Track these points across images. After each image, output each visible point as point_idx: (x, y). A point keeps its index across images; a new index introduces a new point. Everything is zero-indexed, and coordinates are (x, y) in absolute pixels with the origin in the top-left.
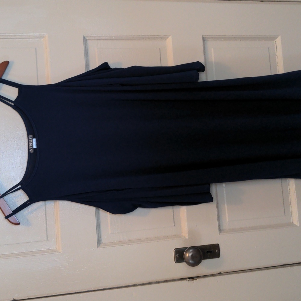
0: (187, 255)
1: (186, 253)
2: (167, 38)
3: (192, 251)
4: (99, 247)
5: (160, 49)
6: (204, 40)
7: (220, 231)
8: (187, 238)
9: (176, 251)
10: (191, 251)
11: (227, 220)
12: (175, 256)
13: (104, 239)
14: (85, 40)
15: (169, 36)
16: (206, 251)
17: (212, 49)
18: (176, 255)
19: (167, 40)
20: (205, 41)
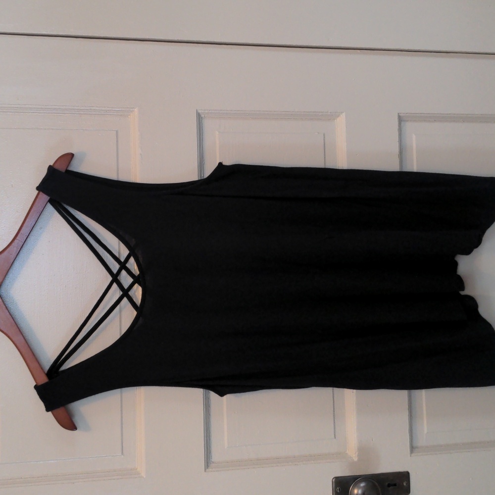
0: (356, 491)
1: (353, 488)
2: (338, 116)
3: (364, 486)
4: (207, 470)
5: (324, 135)
6: (401, 119)
7: (413, 448)
8: (356, 459)
9: (335, 480)
10: (362, 485)
11: (426, 431)
12: (334, 490)
13: (215, 457)
14: (199, 118)
15: (342, 113)
16: (387, 484)
17: (414, 137)
18: (336, 487)
19: (338, 119)
20: (403, 123)
